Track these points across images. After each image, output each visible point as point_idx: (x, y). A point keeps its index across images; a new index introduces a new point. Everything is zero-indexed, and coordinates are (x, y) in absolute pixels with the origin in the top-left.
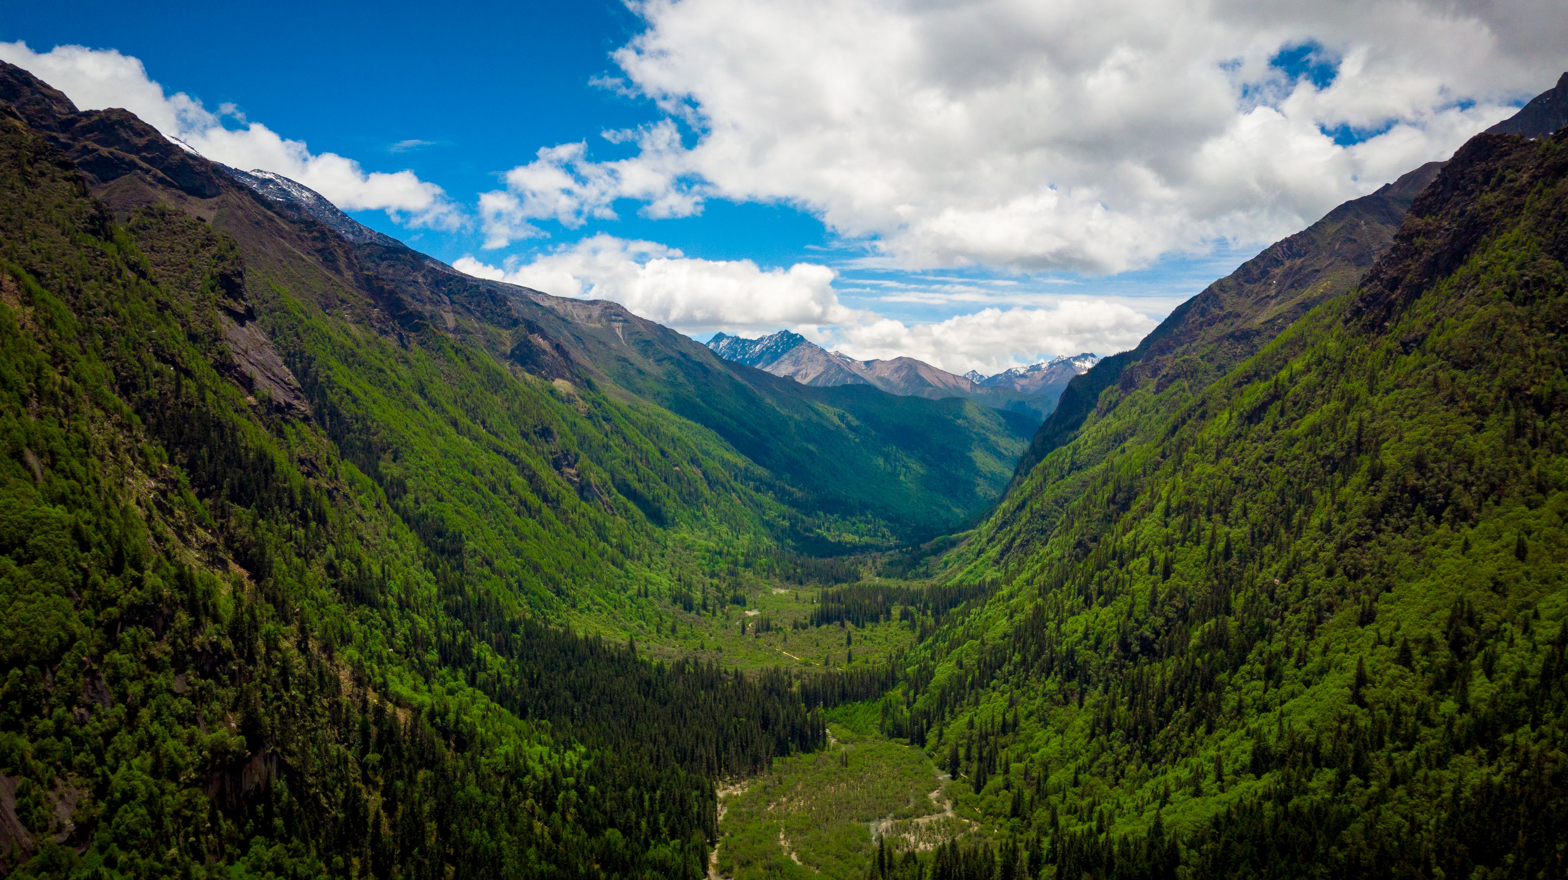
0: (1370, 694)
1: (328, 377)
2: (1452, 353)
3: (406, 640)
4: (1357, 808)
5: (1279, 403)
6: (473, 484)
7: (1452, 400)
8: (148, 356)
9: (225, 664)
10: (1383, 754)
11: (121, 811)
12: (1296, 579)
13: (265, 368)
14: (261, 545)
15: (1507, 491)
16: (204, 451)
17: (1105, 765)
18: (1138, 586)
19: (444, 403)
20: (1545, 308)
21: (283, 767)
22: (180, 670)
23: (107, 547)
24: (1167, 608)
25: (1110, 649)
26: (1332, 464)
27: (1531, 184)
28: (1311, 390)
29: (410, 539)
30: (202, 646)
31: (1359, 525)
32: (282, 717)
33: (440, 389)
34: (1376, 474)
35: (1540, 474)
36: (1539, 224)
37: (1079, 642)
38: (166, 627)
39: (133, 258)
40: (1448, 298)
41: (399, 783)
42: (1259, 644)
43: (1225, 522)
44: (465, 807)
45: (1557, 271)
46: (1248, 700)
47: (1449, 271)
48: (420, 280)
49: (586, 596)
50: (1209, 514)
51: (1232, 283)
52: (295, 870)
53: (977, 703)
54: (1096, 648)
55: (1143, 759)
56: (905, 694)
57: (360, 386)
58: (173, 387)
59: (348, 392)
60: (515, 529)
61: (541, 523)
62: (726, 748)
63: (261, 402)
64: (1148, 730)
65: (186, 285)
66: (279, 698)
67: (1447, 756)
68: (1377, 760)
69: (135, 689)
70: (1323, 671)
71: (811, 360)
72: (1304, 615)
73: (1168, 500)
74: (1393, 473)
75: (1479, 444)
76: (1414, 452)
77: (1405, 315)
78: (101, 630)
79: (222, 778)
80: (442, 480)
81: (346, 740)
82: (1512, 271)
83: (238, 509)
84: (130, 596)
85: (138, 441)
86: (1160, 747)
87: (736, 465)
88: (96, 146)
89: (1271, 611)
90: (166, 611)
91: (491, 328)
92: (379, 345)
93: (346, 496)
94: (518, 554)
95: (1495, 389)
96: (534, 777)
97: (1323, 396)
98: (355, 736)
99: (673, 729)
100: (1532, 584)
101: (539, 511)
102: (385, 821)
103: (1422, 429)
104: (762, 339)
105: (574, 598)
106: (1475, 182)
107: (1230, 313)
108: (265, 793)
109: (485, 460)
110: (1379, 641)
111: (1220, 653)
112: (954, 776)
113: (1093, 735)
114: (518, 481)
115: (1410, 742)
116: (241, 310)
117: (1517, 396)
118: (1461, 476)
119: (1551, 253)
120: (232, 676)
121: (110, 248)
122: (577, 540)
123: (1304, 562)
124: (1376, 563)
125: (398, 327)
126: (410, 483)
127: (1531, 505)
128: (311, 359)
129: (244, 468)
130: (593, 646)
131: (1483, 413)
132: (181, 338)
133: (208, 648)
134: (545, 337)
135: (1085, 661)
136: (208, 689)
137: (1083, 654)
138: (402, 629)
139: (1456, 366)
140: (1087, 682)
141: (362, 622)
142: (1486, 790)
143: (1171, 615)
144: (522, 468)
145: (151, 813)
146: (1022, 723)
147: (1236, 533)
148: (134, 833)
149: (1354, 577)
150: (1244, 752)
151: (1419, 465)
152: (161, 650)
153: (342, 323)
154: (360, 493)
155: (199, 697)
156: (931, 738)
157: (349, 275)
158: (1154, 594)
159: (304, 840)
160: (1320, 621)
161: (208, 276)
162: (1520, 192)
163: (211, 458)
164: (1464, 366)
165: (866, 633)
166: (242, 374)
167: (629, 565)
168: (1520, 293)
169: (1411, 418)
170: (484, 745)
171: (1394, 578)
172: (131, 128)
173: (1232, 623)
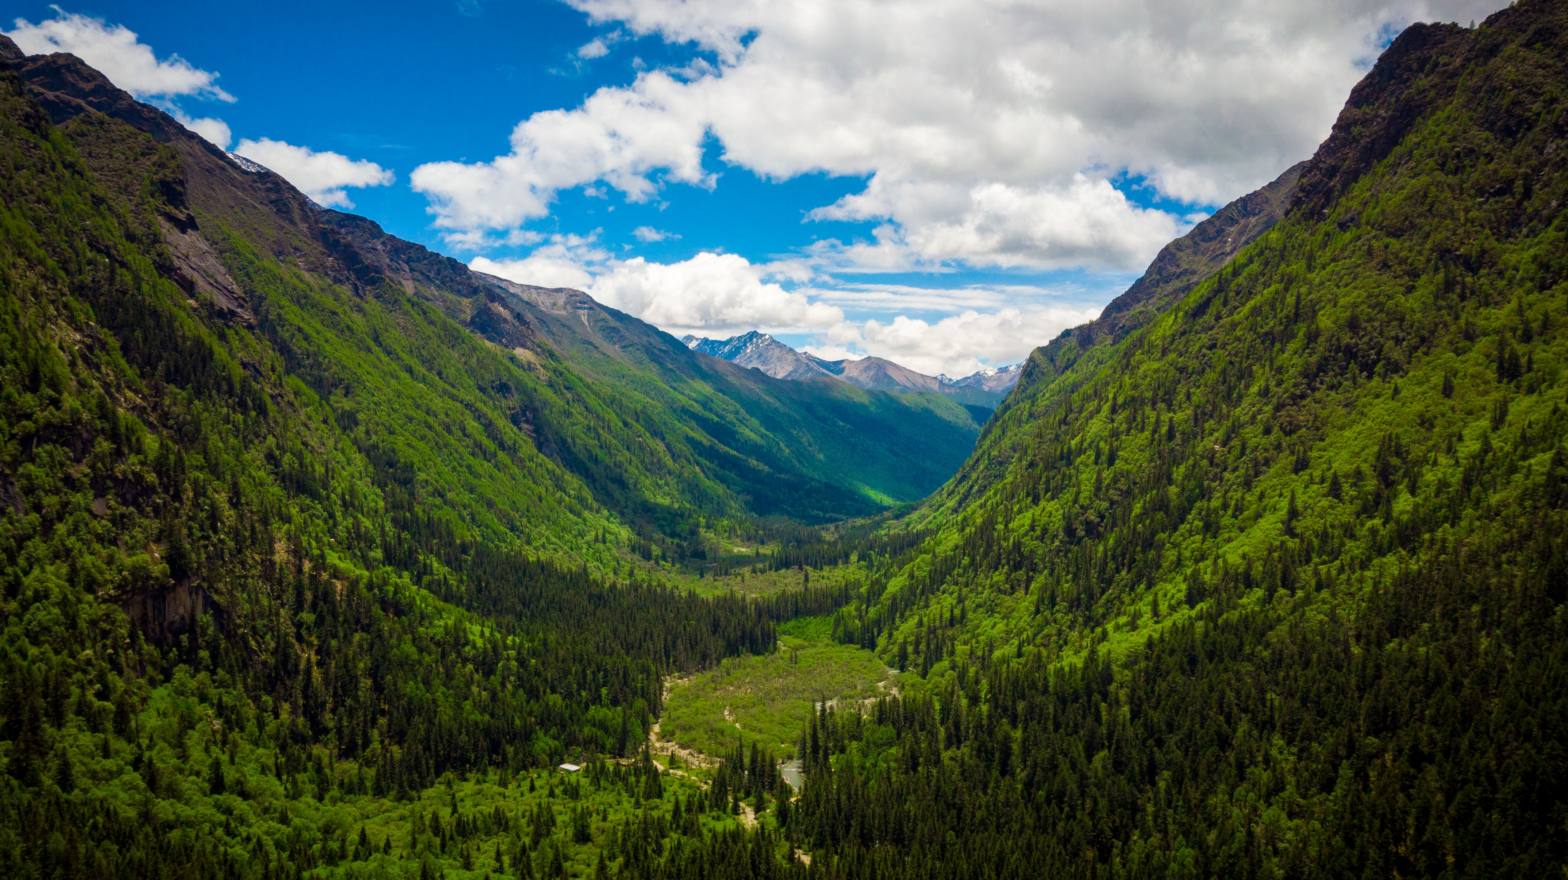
0: (1299, 526)
1: (279, 315)
2: (1385, 223)
3: (349, 532)
4: (1282, 614)
5: (1223, 294)
6: (426, 422)
7: (1385, 266)
8: (82, 244)
9: (149, 497)
10: (1310, 569)
11: (32, 609)
12: (1235, 442)
13: (206, 274)
14: (197, 424)
15: (1436, 342)
16: (138, 333)
17: (1049, 636)
18: (1084, 476)
19: (399, 350)
20: (1475, 176)
21: (210, 604)
22: (100, 494)
23: (23, 364)
24: (1111, 491)
25: (1055, 536)
26: (1270, 338)
27: (1463, 66)
28: (1253, 279)
29: (359, 459)
30: (124, 473)
31: (1295, 385)
32: (209, 558)
33: (394, 337)
34: (1312, 337)
35: (1467, 323)
36: (1470, 100)
37: (1026, 534)
38: (84, 451)
39: (69, 158)
40: (1383, 176)
41: (334, 643)
42: (1198, 504)
43: (1169, 410)
44: (401, 665)
45: (1487, 141)
46: (1187, 554)
47: (1384, 155)
48: (379, 247)
49: (541, 535)
50: (1154, 404)
51: (1189, 242)
52: (220, 699)
53: (927, 606)
54: (1042, 538)
55: (1085, 624)
56: (858, 609)
57: (312, 325)
58: (107, 275)
59: (300, 329)
60: (469, 467)
61: (496, 466)
62: (674, 645)
63: (201, 305)
64: (1091, 597)
65: (125, 190)
66: (208, 538)
67: (1369, 559)
68: (1305, 574)
69: (51, 501)
70: (1258, 516)
71: (779, 359)
72: (1242, 471)
73: (1115, 398)
74: (1327, 334)
75: (1411, 302)
76: (1348, 313)
77: (1343, 200)
78: (15, 442)
79: (144, 603)
80: (395, 416)
81: (279, 597)
82: (1444, 143)
83: (172, 388)
84: (46, 413)
85: (63, 295)
86: (1101, 611)
87: (701, 443)
88: (41, 90)
89: (1211, 476)
90: (85, 435)
91: (451, 296)
92: (334, 293)
93: (291, 404)
94: (472, 491)
95: (1426, 253)
96: (474, 647)
97: (1264, 283)
98: (290, 596)
99: (622, 628)
100: (1458, 415)
101: (495, 455)
102: (316, 673)
103: (1356, 293)
104: (731, 340)
105: (529, 535)
106: (1410, 69)
107: (1186, 270)
108: (190, 626)
109: (438, 403)
110: (1312, 481)
111: (1160, 515)
112: (903, 669)
113: (1037, 612)
114: (473, 426)
115: (1335, 554)
116: (182, 217)
117: (1448, 256)
118: (1393, 334)
119: (1481, 125)
120: (156, 510)
121: (44, 144)
122: (533, 486)
123: (1242, 426)
124: (1311, 418)
125: (353, 277)
126: (361, 416)
127: (1458, 352)
128: (262, 299)
129: (181, 353)
130: (544, 568)
131: (1415, 275)
132: (117, 233)
133: (130, 477)
134: (505, 306)
135: (1032, 551)
136: (129, 517)
137: (1030, 544)
138: (345, 523)
139: (1389, 234)
140: (1034, 570)
141: (302, 510)
142: (1405, 579)
143: (1116, 498)
144: (479, 416)
145: (65, 614)
146: (970, 615)
147: (1179, 416)
148: (46, 630)
149: (1288, 433)
150: (1179, 591)
151: (1353, 325)
152: (81, 471)
153: (295, 269)
154: (307, 405)
155: (120, 522)
156: (882, 641)
157: (303, 227)
158: (1099, 481)
159: (230, 672)
160: (1257, 474)
161: (147, 182)
162: (1454, 75)
163: (145, 340)
164: (1396, 233)
165: (824, 573)
166: (183, 277)
167: (586, 514)
168: (1451, 164)
169: (1346, 286)
170: (423, 617)
171: (1328, 429)
172: (78, 73)
173: (1173, 490)
